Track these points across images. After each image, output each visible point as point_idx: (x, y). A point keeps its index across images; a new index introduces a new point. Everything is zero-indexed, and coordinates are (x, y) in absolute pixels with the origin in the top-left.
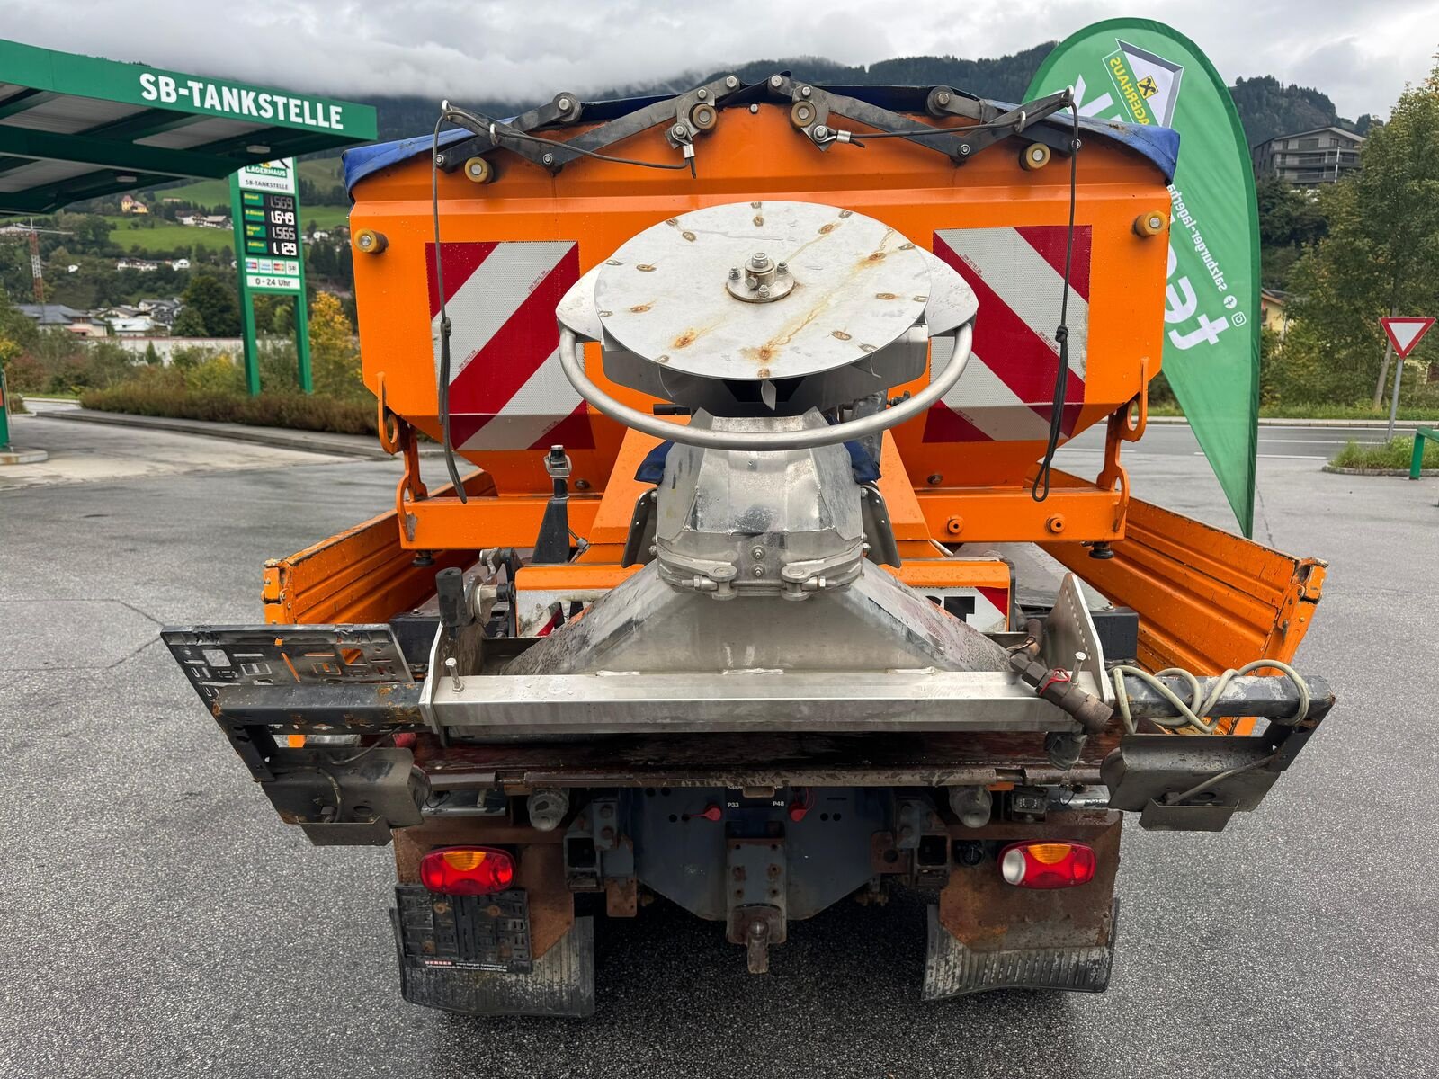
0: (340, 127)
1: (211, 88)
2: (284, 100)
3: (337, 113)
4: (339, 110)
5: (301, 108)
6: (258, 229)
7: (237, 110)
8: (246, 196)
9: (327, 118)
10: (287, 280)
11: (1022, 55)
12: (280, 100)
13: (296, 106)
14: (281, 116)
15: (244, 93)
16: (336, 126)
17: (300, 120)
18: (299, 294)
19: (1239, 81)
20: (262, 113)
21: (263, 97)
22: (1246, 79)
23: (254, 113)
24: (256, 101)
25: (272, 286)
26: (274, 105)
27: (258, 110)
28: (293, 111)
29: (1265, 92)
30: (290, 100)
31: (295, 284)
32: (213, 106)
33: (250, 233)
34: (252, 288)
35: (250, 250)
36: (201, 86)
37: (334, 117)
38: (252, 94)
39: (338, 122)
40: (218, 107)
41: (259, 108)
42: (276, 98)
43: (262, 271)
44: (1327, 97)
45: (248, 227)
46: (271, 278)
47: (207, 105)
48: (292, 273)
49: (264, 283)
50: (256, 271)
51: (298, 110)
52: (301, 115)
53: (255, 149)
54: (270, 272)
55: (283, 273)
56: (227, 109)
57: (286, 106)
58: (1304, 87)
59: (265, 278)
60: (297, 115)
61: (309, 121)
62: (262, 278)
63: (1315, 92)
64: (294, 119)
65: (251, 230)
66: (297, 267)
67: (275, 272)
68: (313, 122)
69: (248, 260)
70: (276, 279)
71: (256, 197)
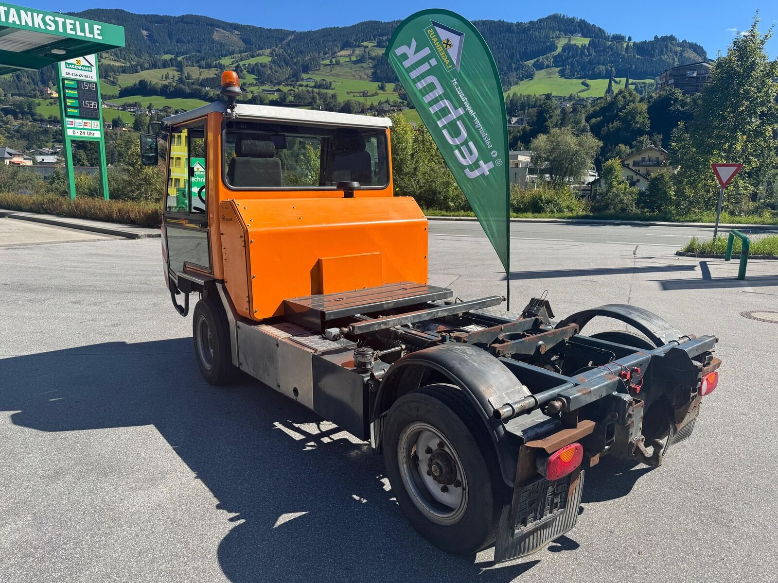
0: (100, 38)
1: (12, 11)
2: (63, 20)
3: (98, 29)
4: (100, 27)
5: (74, 25)
6: (74, 101)
7: (30, 25)
8: (66, 82)
9: (92, 31)
10: (92, 132)
11: (540, 21)
12: (60, 20)
13: (71, 24)
14: (61, 30)
15: (35, 15)
16: (97, 37)
17: (73, 33)
18: (100, 140)
19: (656, 37)
20: (48, 27)
21: (48, 18)
22: (659, 37)
23: (42, 27)
24: (43, 20)
25: (83, 135)
26: (56, 23)
27: (45, 26)
28: (69, 27)
29: (670, 44)
30: (67, 20)
31: (98, 135)
32: (14, 22)
33: (68, 104)
34: (70, 136)
35: (68, 114)
36: (6, 9)
37: (96, 32)
38: (41, 16)
39: (98, 35)
40: (18, 22)
41: (45, 24)
42: (57, 19)
43: (76, 126)
44: (702, 47)
45: (68, 100)
46: (83, 131)
47: (10, 21)
48: (96, 128)
49: (78, 133)
50: (73, 126)
51: (72, 27)
52: (74, 29)
53: (55, 51)
54: (82, 127)
55: (90, 128)
56: (24, 23)
57: (64, 24)
58: (691, 42)
59: (78, 131)
60: (71, 29)
61: (79, 33)
62: (76, 131)
63: (696, 45)
64: (69, 31)
65: (69, 102)
66: (99, 125)
67: (85, 127)
68: (83, 34)
69: (68, 119)
70: (86, 132)
71: (72, 83)
